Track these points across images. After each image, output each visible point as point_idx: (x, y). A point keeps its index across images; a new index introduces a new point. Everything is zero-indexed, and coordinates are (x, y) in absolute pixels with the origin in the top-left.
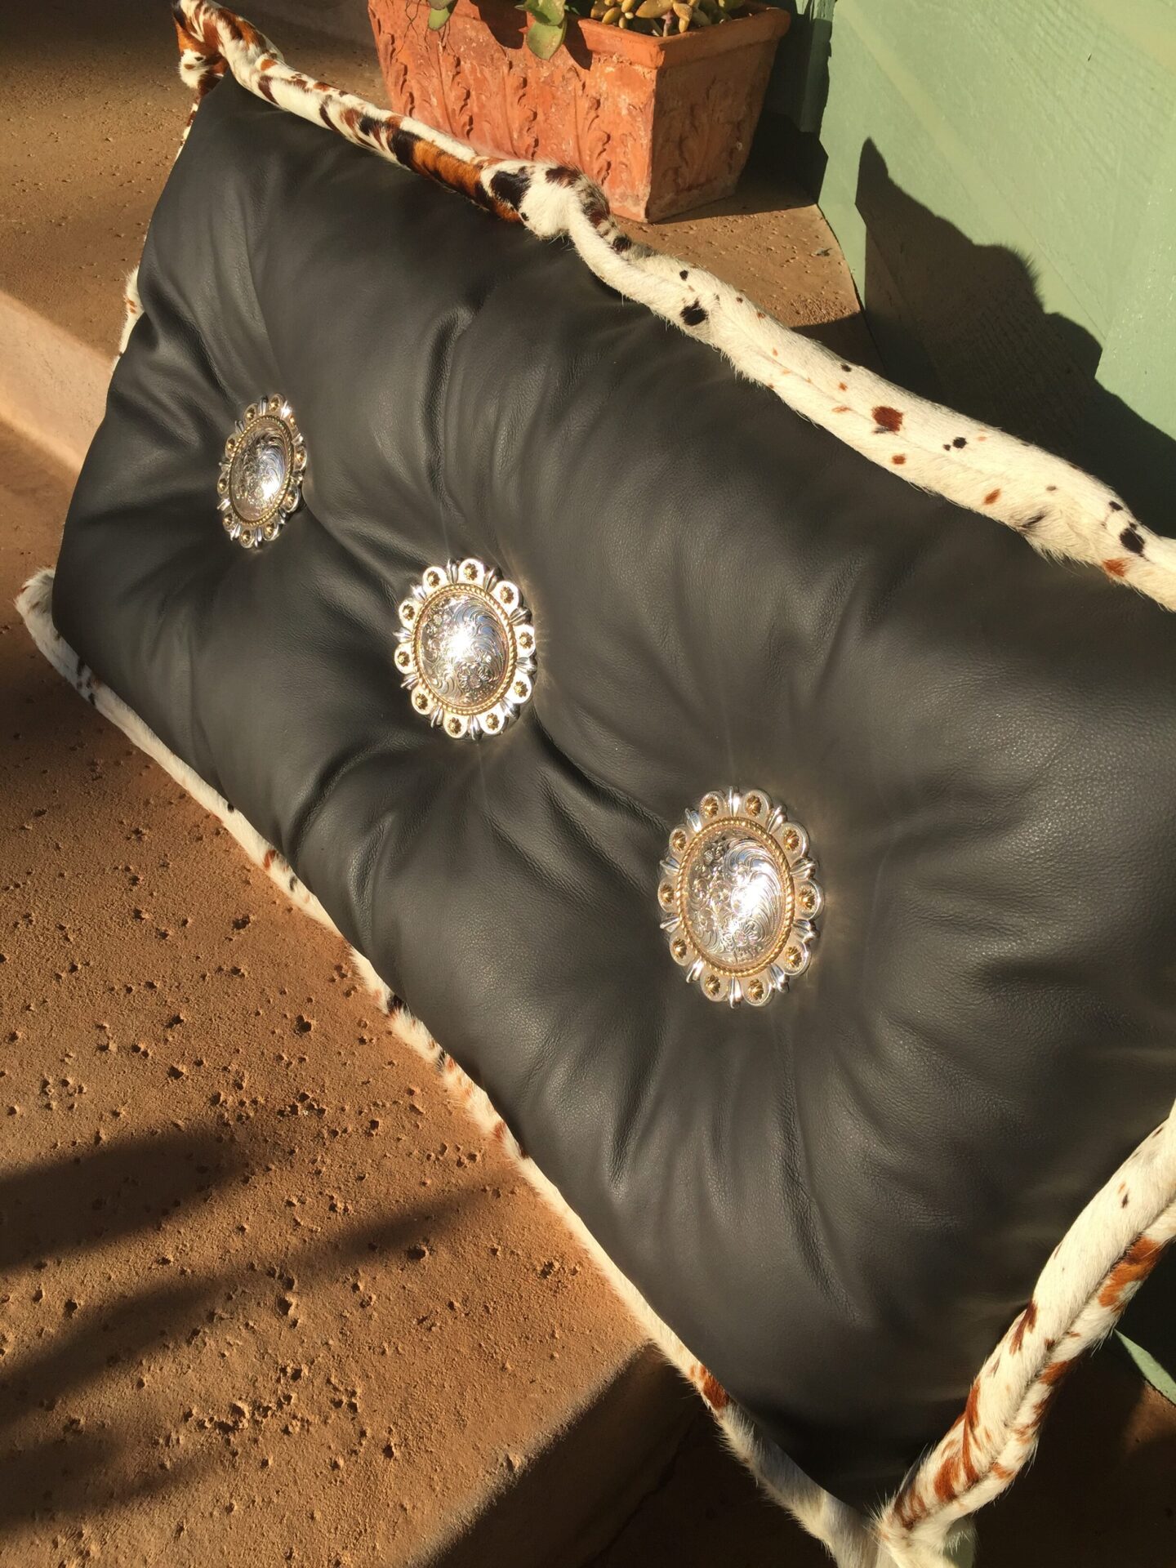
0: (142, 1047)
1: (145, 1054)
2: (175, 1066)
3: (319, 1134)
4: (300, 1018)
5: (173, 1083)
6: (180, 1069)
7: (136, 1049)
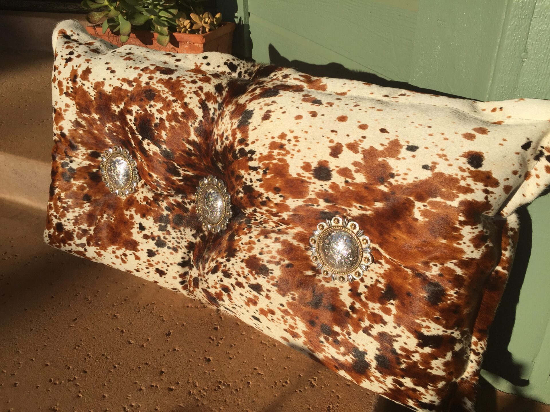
0: (154, 385)
1: (156, 387)
2: (169, 387)
3: (232, 393)
4: (205, 358)
5: (171, 393)
6: (171, 387)
7: (152, 386)
